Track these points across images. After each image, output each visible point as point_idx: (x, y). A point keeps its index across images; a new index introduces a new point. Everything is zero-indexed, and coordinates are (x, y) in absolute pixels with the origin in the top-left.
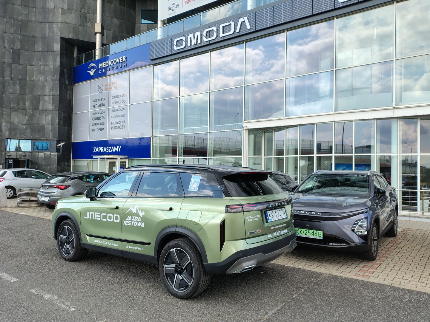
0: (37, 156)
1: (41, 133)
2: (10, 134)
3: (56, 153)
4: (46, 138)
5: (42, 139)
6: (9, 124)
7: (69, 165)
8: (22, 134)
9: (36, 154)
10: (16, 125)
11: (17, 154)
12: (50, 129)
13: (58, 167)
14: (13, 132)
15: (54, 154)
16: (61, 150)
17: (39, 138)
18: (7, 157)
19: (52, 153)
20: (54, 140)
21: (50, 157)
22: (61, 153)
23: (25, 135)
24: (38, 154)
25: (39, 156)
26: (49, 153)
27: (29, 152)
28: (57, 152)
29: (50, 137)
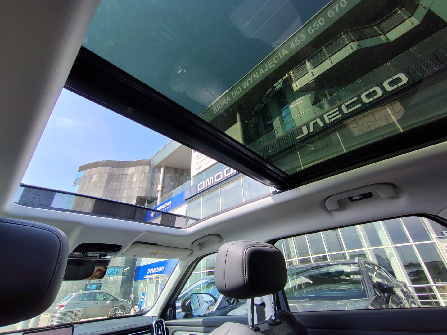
1: (114, 262)
3: (122, 277)
4: (117, 264)
7: (131, 286)
13: (121, 289)
15: (120, 277)
17: (112, 265)
19: (119, 277)
20: (122, 266)
21: (117, 280)
22: (125, 276)
25: (110, 280)
26: (116, 277)
29: (120, 264)
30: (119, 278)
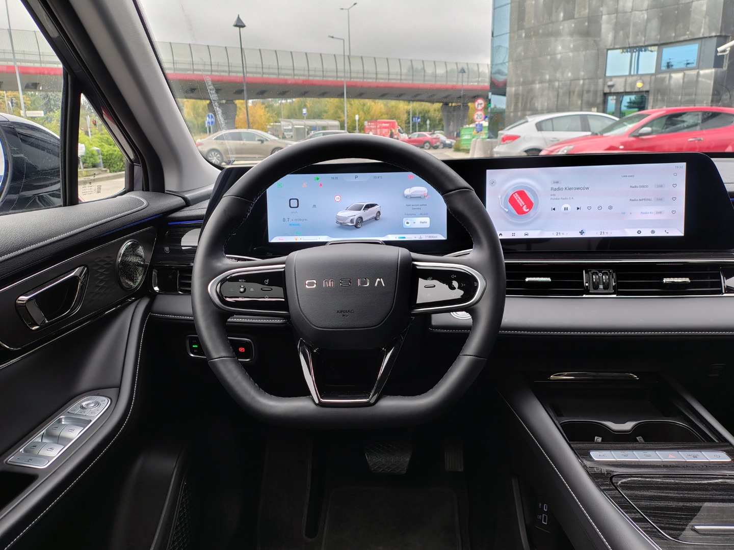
0: (667, 82)
1: (681, 25)
2: (615, 37)
3: (713, 70)
4: (692, 33)
5: (682, 38)
6: (614, 16)
8: (640, 34)
9: (665, 78)
10: (629, 14)
11: (626, 81)
12: (704, 8)
14: (621, 33)
15: (708, 73)
16: (726, 63)
17: (675, 37)
18: (607, 90)
19: (702, 72)
20: (711, 37)
21: (697, 81)
22: (725, 68)
23: (645, 36)
24: (670, 77)
25: (672, 82)
26: (694, 72)
27: (652, 75)
28: (715, 66)
29: (702, 30)
30: (705, 76)
